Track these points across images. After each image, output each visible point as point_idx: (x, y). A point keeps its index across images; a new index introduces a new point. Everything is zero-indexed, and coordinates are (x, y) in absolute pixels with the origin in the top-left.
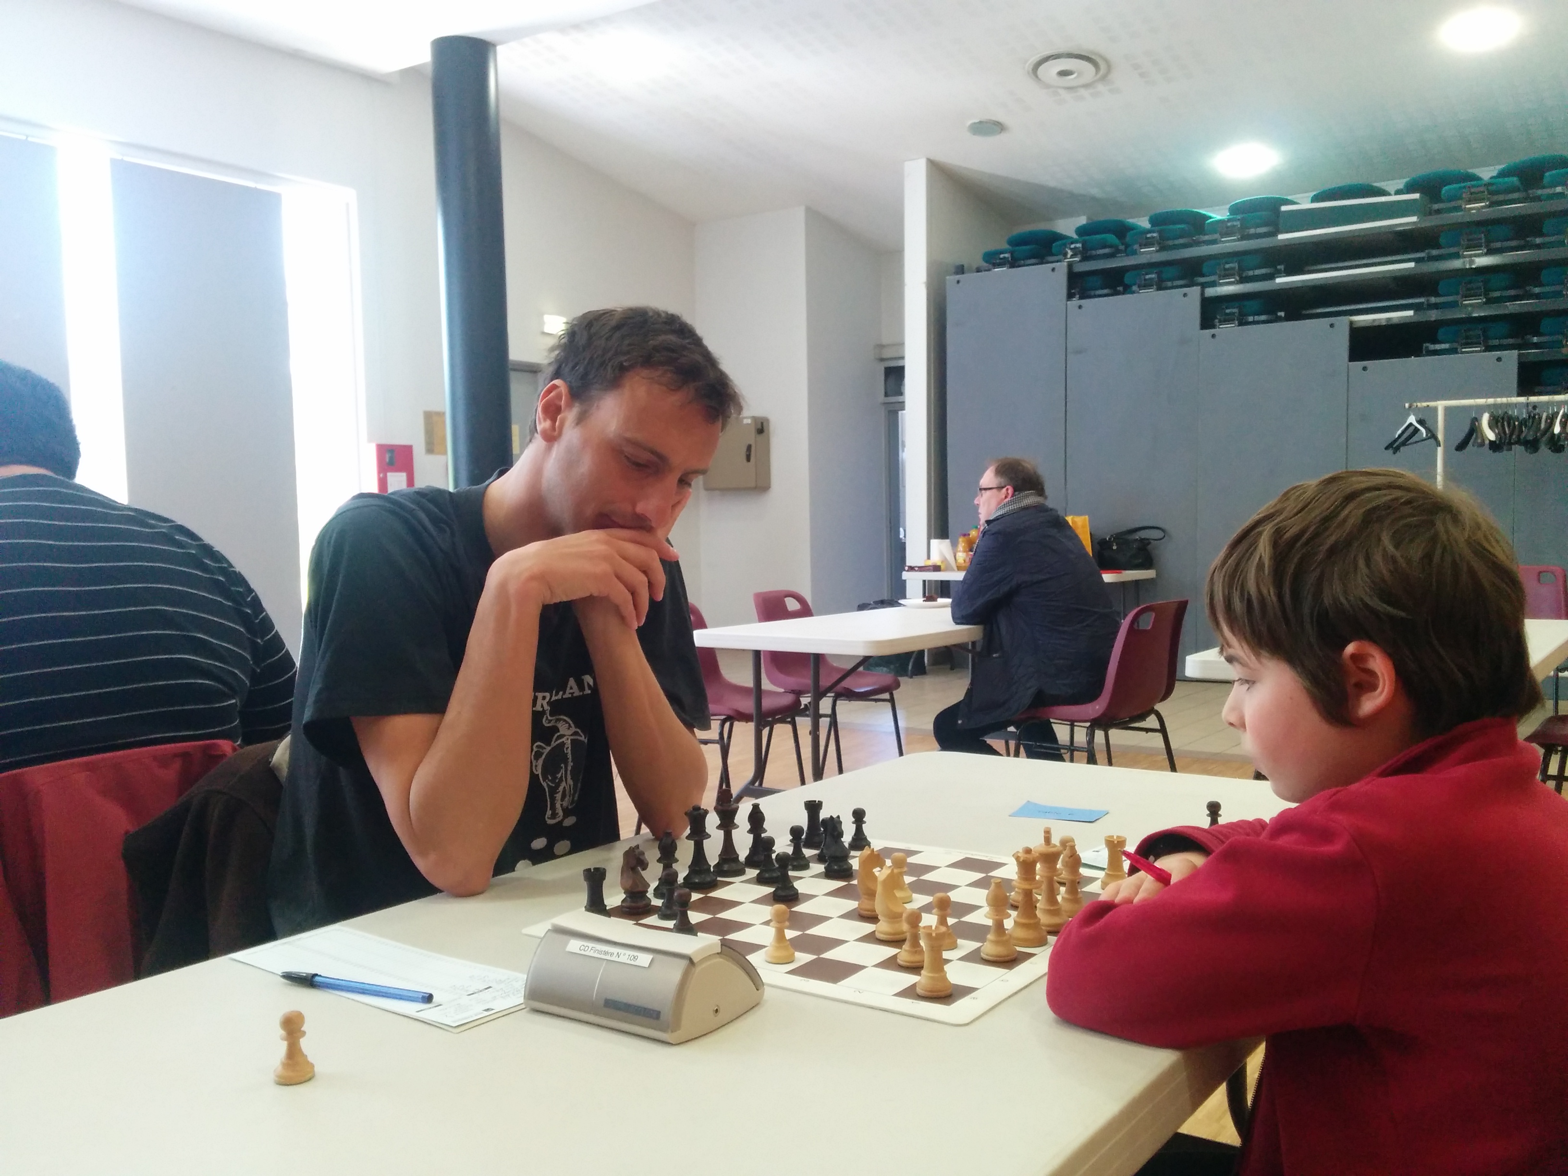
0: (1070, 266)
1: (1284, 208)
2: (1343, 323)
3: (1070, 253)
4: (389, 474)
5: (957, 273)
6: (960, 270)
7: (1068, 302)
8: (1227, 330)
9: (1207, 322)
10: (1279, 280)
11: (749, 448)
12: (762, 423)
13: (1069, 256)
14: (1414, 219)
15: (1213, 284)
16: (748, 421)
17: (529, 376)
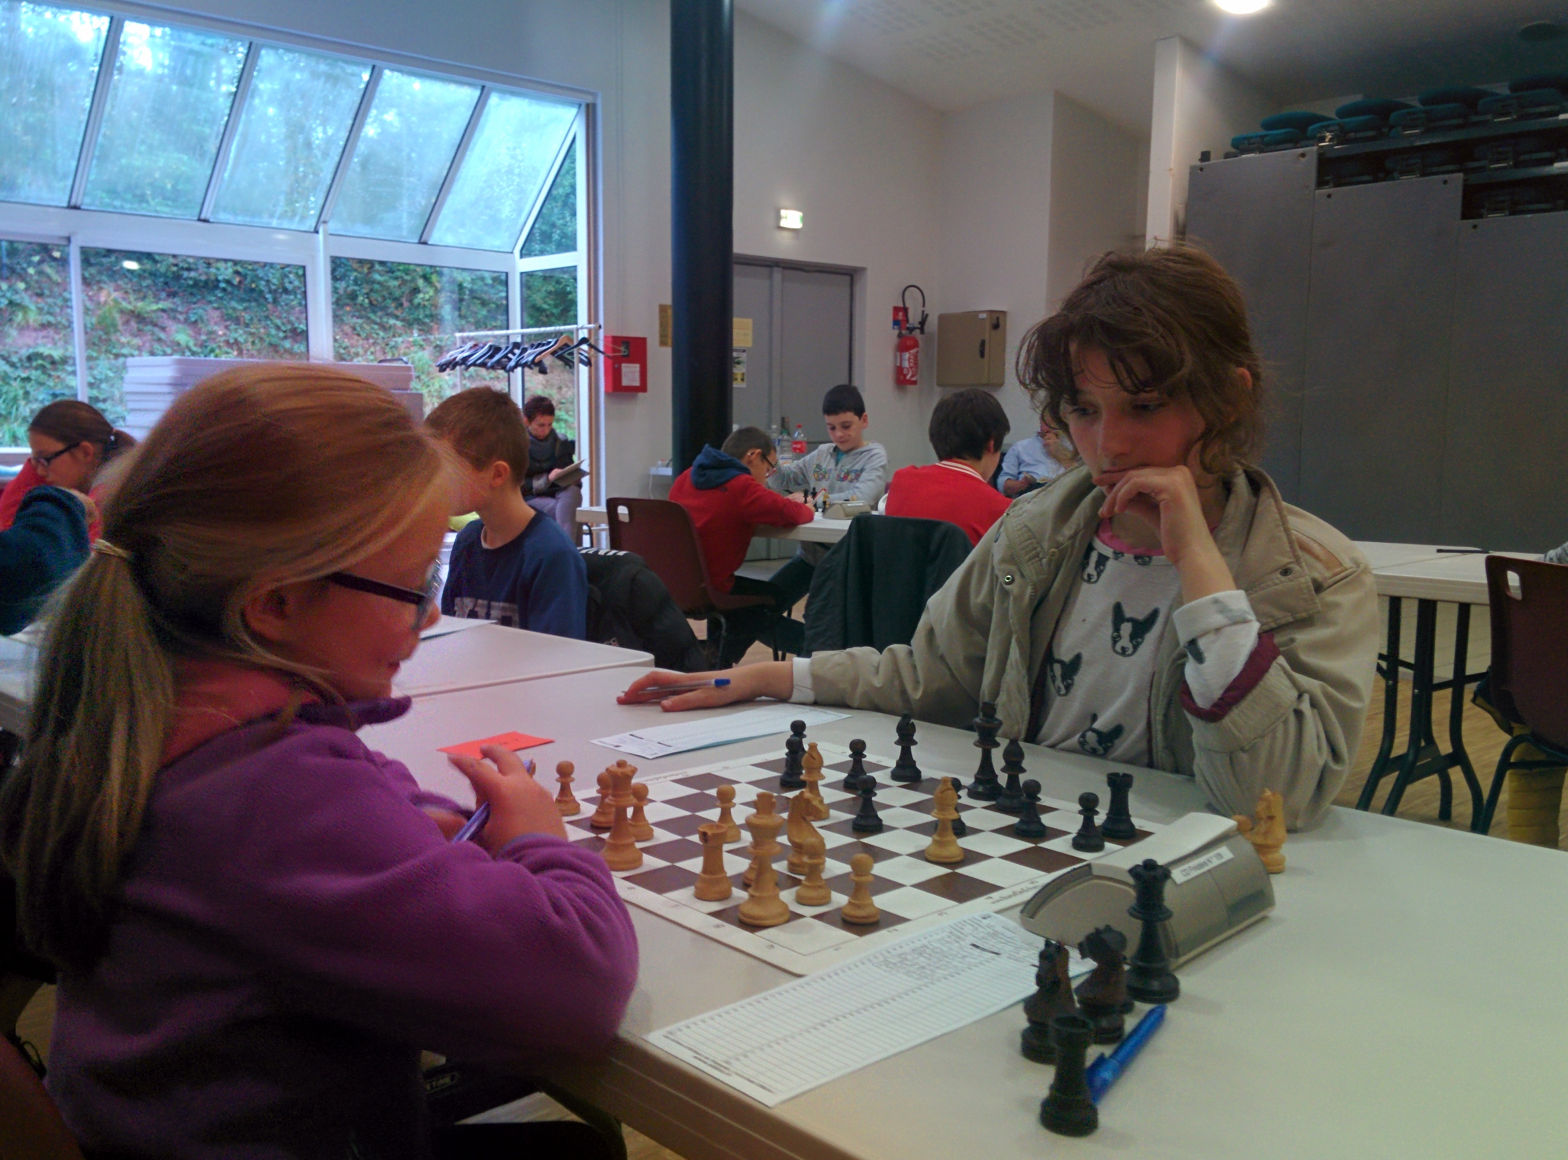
0: (1321, 150)
3: (1324, 135)
4: (624, 365)
7: (1317, 191)
9: (1469, 211)
11: (983, 343)
12: (998, 319)
16: (984, 316)
17: (765, 270)
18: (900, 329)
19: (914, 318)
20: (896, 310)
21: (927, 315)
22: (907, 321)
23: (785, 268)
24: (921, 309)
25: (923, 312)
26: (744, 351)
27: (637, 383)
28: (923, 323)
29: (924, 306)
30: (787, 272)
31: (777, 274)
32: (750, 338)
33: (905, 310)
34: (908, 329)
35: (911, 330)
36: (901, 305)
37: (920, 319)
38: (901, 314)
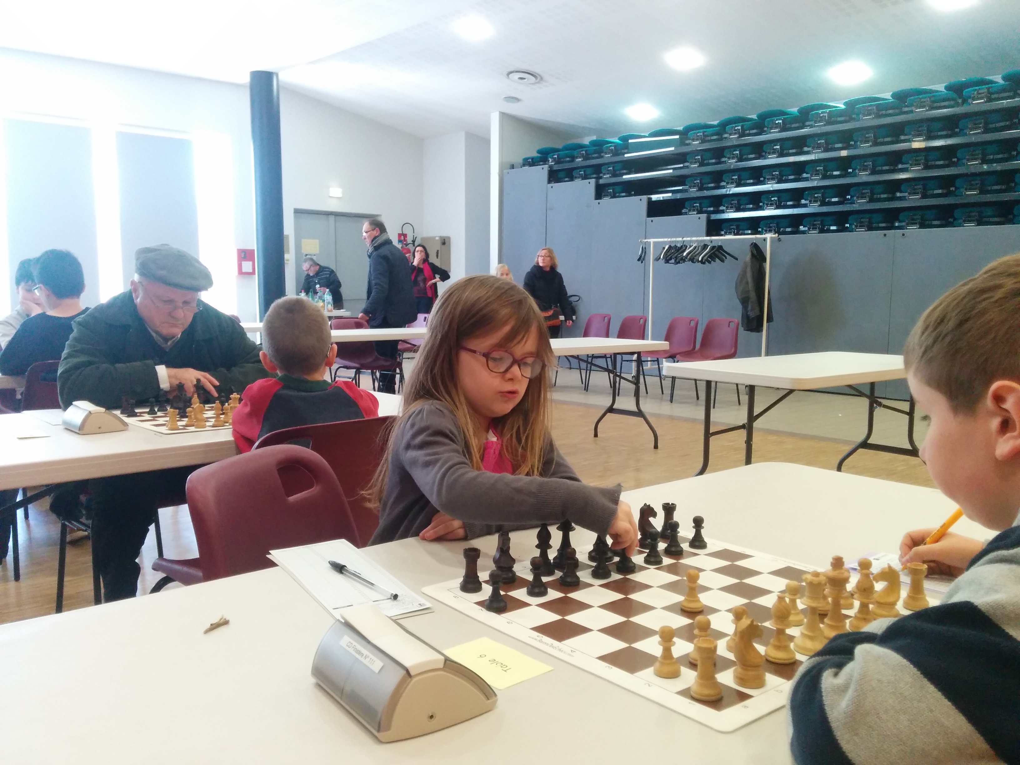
0: (551, 167)
1: (630, 141)
2: (645, 198)
3: (550, 160)
4: (243, 262)
5: (510, 169)
6: (513, 167)
7: (548, 185)
8: (606, 201)
9: (599, 196)
10: (625, 177)
11: (438, 251)
12: (444, 239)
13: (550, 162)
14: (673, 149)
15: (601, 178)
16: (437, 238)
17: (324, 217)
18: (403, 244)
19: (409, 239)
20: (400, 235)
21: (416, 238)
22: (405, 240)
23: (335, 215)
24: (412, 234)
25: (414, 236)
26: (315, 255)
27: (251, 271)
28: (414, 242)
29: (414, 232)
30: (338, 218)
31: (332, 218)
32: (318, 249)
33: (405, 236)
34: (405, 244)
35: (407, 245)
36: (401, 233)
37: (412, 239)
38: (402, 237)
